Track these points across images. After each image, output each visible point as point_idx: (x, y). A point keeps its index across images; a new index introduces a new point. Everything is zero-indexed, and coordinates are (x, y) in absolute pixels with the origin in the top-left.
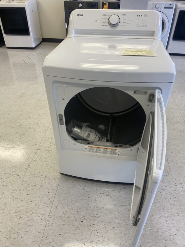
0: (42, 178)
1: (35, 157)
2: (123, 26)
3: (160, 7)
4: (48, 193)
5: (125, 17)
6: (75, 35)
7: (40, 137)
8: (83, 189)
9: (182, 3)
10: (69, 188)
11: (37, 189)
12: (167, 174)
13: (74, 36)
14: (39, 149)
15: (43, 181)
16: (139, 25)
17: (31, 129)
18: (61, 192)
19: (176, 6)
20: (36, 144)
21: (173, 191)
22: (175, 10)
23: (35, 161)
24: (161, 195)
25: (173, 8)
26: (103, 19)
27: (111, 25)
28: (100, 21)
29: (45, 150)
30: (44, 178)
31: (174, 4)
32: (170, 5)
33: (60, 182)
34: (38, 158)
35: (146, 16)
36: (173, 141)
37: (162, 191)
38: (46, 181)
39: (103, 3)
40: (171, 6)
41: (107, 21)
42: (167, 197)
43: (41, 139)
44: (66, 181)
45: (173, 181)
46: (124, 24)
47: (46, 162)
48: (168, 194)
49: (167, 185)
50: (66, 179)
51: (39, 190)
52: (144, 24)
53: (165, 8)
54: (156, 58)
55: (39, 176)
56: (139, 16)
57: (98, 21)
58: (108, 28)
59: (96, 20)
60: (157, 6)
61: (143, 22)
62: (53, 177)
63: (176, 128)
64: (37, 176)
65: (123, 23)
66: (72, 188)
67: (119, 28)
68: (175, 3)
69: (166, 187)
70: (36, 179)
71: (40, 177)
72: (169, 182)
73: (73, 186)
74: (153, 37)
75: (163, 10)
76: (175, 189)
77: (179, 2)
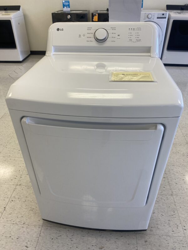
0: (20, 225)
1: (13, 196)
2: (112, 41)
3: (153, 17)
4: (27, 248)
5: (114, 31)
6: (54, 53)
7: (21, 168)
8: (70, 240)
9: (175, 12)
10: (52, 239)
11: (12, 242)
12: (173, 213)
13: (53, 55)
14: (19, 184)
15: (21, 230)
16: (131, 40)
17: (10, 158)
18: (43, 246)
19: (169, 15)
20: (15, 177)
21: (181, 238)
22: (168, 20)
23: (12, 201)
24: (168, 245)
25: (166, 18)
26: (88, 33)
27: (98, 40)
28: (84, 35)
29: (26, 186)
30: (23, 226)
31: (166, 14)
32: (163, 14)
33: (42, 231)
34: (17, 197)
35: (139, 29)
36: (176, 168)
37: (169, 238)
38: (25, 230)
39: (92, 14)
40: (164, 16)
41: (92, 36)
42: (175, 247)
43: (22, 171)
44: (49, 228)
45: (181, 223)
46: (113, 39)
47: (25, 203)
48: (176, 243)
49: (174, 230)
50: (49, 225)
51: (14, 243)
52: (138, 39)
53: (157, 18)
54: (156, 83)
55: (16, 223)
56: (130, 29)
57: (82, 36)
58: (94, 44)
59: (80, 35)
60: (150, 16)
61: (137, 36)
62: (34, 224)
63: (179, 150)
64: (14, 223)
65: (113, 37)
66: (57, 238)
67: (107, 44)
68: (168, 13)
69: (173, 233)
70: (12, 227)
71: (17, 225)
72: (176, 225)
73: (58, 235)
74: (149, 54)
75: (156, 20)
76: (184, 235)
77: (171, 12)
